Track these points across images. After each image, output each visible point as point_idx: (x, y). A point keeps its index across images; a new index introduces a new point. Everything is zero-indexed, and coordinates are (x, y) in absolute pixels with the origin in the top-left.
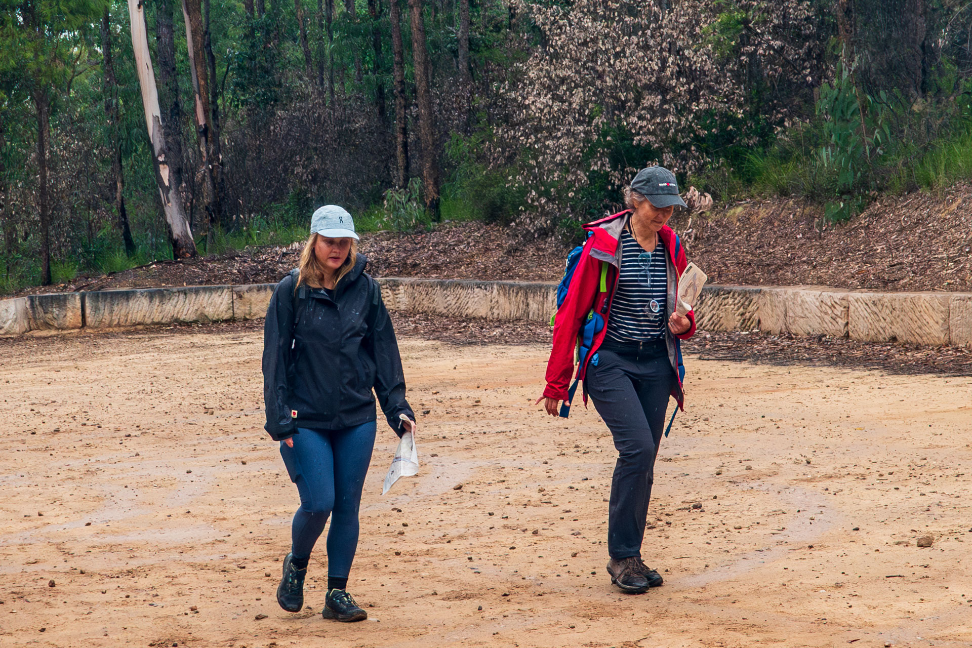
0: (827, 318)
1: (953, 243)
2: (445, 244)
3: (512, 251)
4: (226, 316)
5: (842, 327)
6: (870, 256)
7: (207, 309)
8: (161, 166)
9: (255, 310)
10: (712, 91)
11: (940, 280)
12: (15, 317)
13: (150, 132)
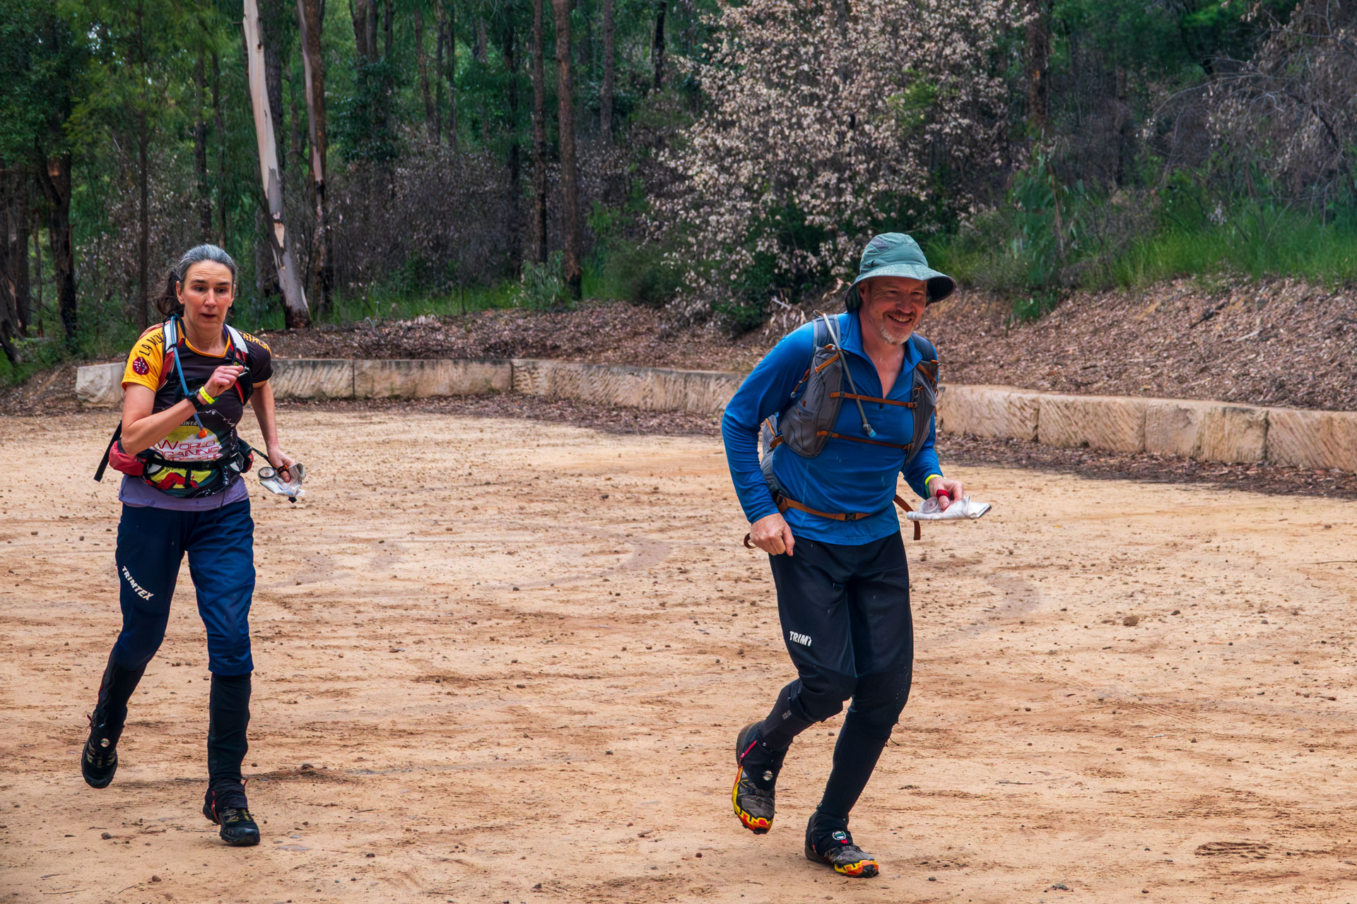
0: (1016, 420)
1: (1150, 347)
2: (589, 324)
3: (666, 336)
4: (345, 394)
5: (1031, 430)
6: (1061, 358)
7: (325, 385)
8: (276, 225)
9: (377, 388)
10: (894, 172)
11: (1136, 385)
12: (109, 385)
13: (266, 186)
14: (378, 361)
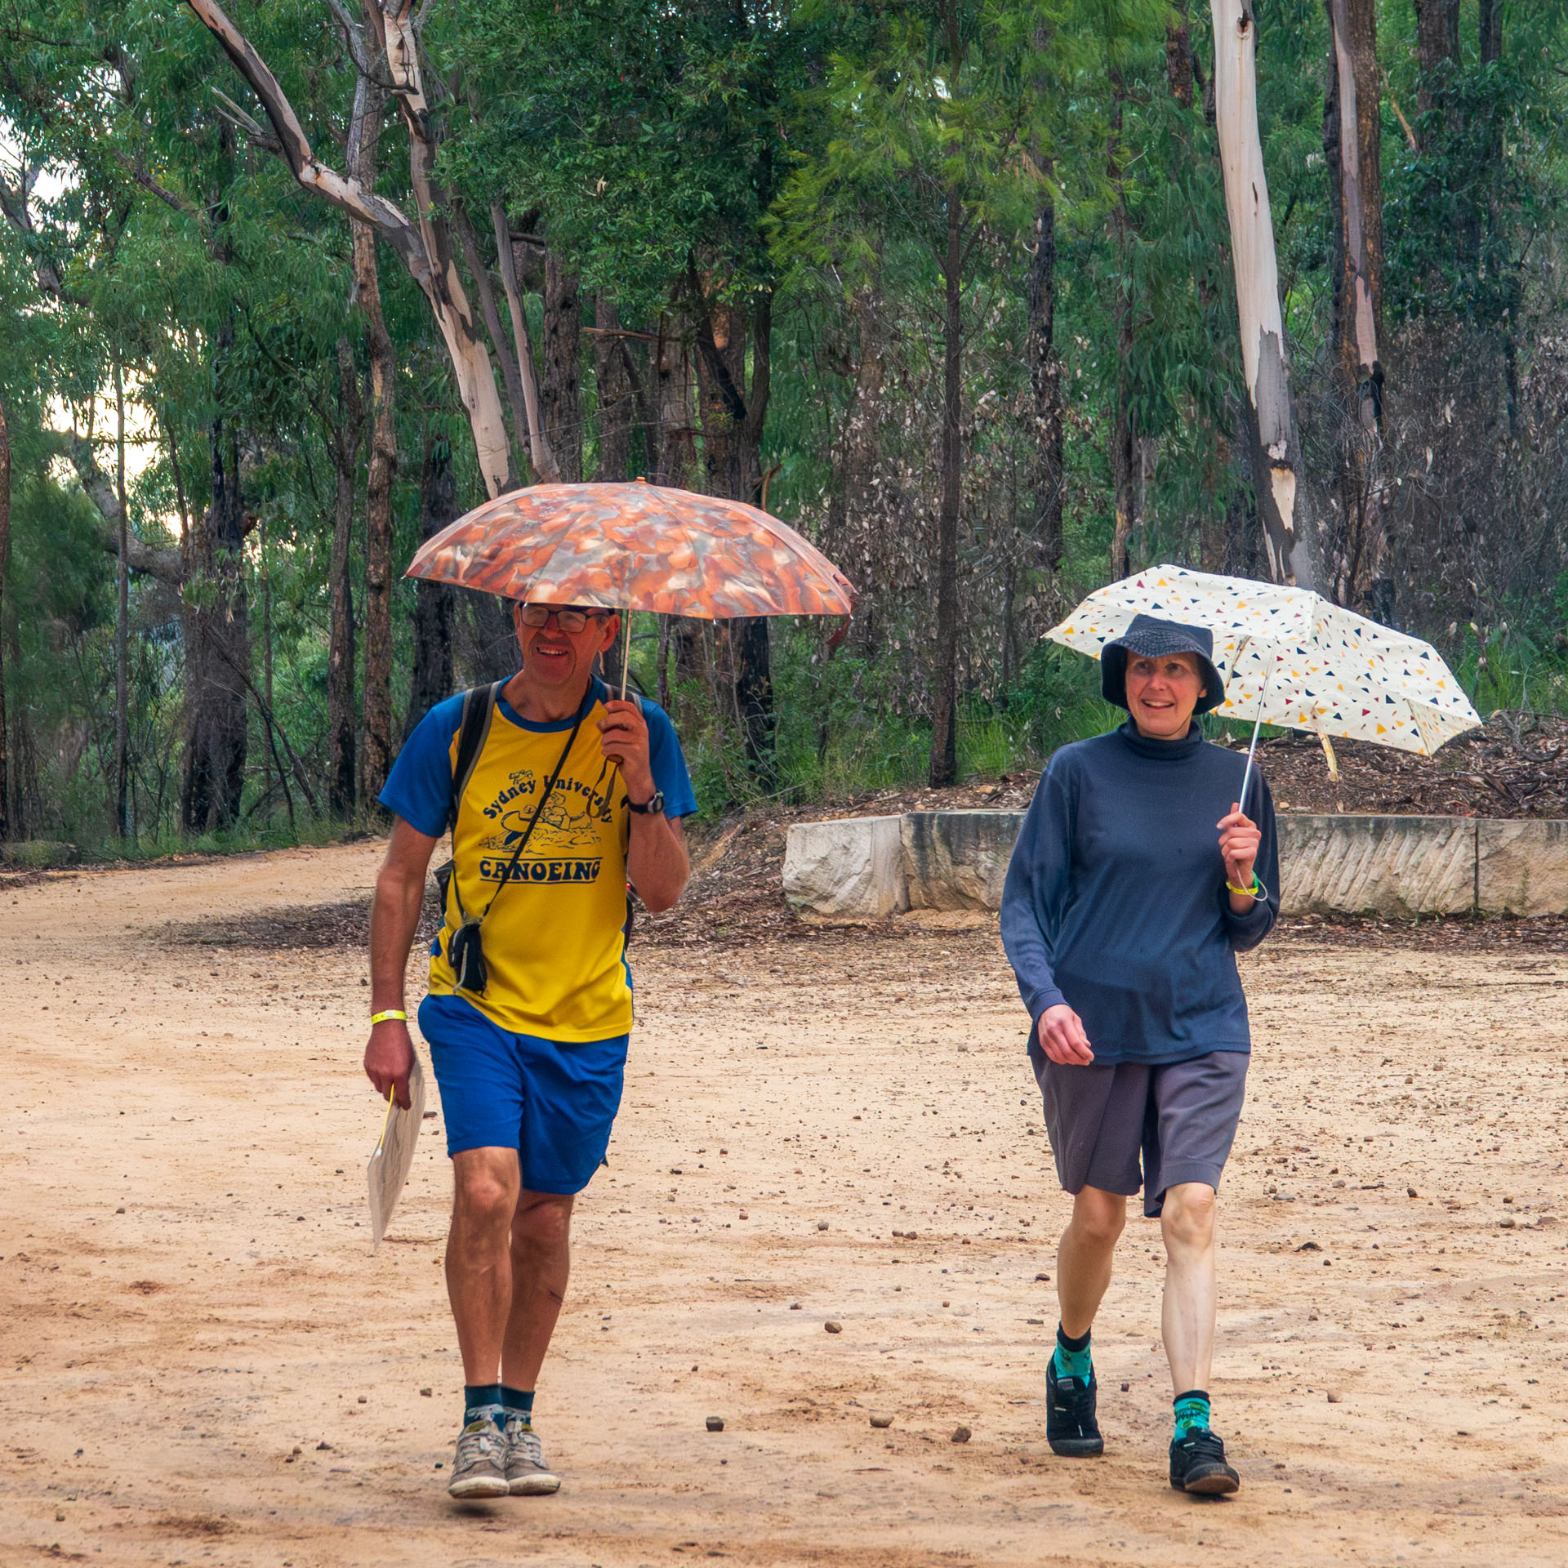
4: (1456, 904)
7: (1405, 882)
8: (1276, 474)
9: (1536, 893)
12: (868, 869)
13: (1252, 378)
14: (1540, 824)
